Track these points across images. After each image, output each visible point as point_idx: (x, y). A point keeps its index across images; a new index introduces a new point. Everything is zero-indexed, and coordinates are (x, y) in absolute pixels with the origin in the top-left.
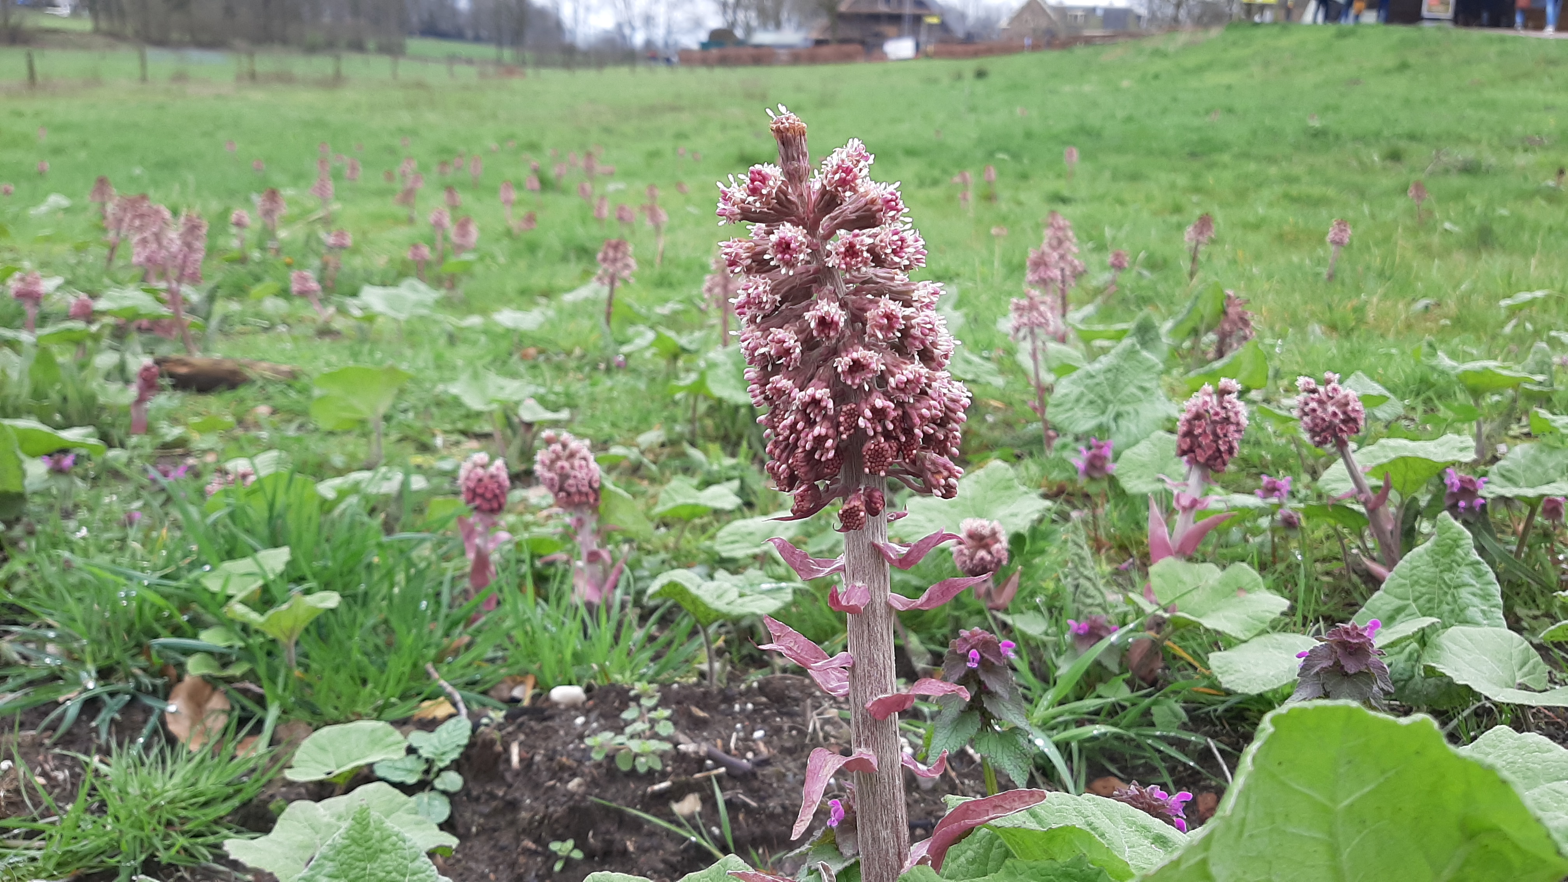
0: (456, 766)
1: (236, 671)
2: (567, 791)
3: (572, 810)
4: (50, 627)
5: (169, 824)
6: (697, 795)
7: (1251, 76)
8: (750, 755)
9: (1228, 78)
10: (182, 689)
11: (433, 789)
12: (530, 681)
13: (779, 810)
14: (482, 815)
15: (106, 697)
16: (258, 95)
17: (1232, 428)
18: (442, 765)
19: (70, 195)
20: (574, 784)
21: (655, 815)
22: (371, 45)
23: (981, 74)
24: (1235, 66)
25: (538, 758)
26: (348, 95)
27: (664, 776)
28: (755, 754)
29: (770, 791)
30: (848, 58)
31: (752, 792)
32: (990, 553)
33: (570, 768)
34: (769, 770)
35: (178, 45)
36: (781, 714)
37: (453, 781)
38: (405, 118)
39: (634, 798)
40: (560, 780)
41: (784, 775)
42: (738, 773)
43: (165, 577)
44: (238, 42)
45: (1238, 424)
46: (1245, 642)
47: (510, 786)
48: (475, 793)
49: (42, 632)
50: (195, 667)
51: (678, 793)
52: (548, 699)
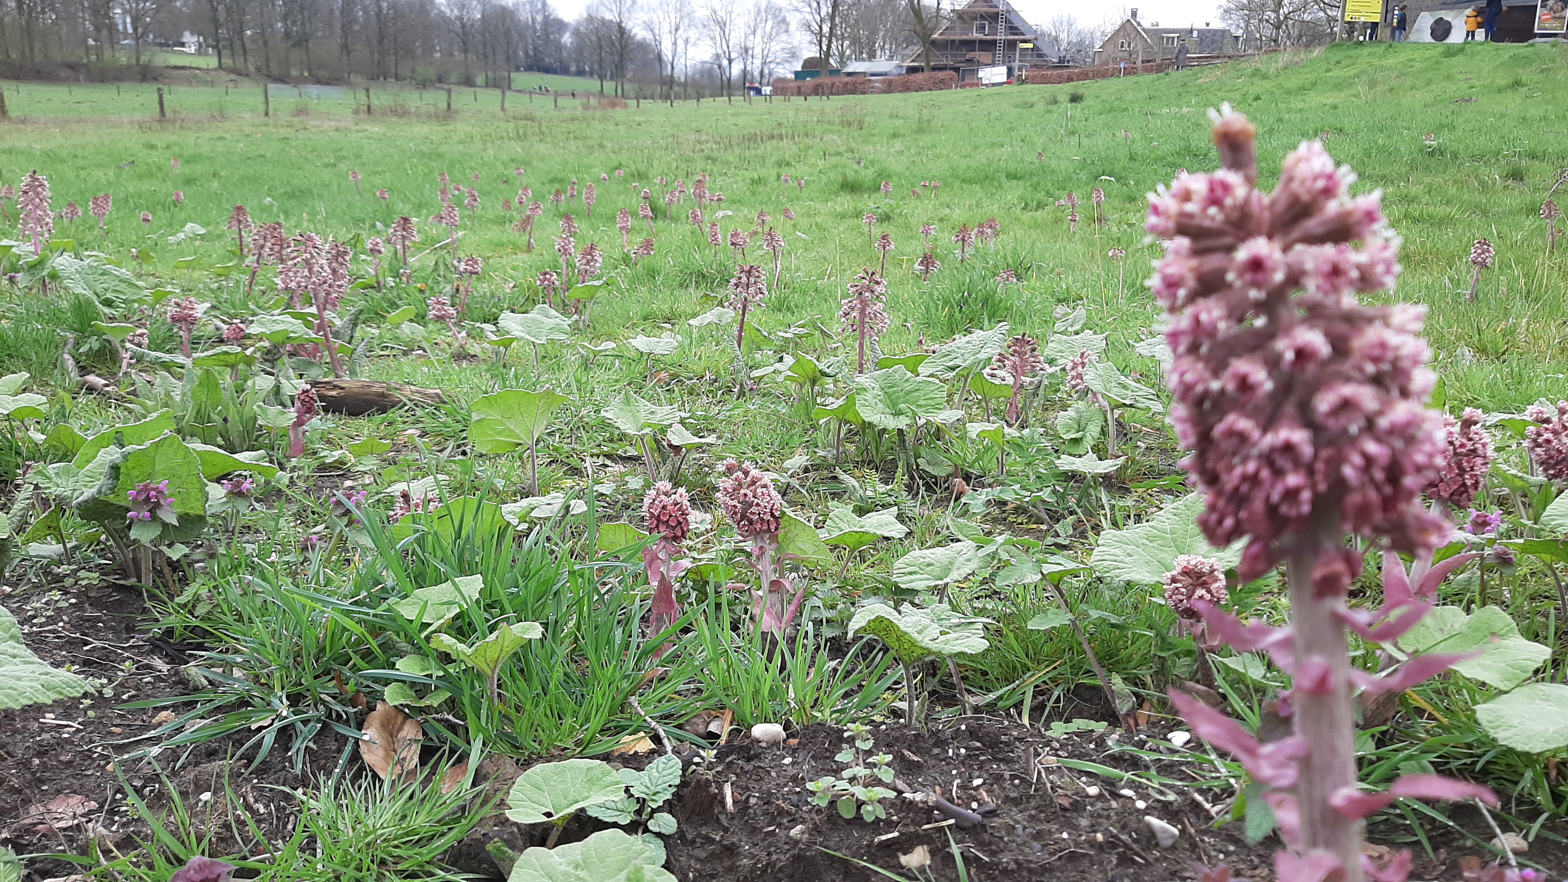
0: (669, 806)
1: (434, 700)
2: (791, 838)
3: (798, 859)
4: (237, 651)
5: (383, 863)
6: (925, 847)
7: (1357, 96)
8: (974, 805)
9: (1331, 98)
10: (375, 718)
11: (646, 830)
12: (728, 717)
13: (1013, 866)
14: (698, 860)
15: (300, 725)
16: (376, 129)
17: (1479, 461)
18: (655, 806)
19: (205, 225)
20: (796, 831)
21: (882, 867)
22: (480, 80)
23: (1075, 99)
24: (1339, 86)
25: (752, 801)
26: (461, 128)
27: (890, 825)
28: (979, 805)
29: (1002, 845)
30: (941, 85)
31: (982, 845)
32: (1209, 591)
33: (788, 813)
34: (996, 822)
35: (297, 82)
36: (995, 759)
37: (666, 823)
38: (517, 149)
39: (860, 847)
40: (779, 825)
41: (1014, 828)
42: (968, 824)
43: (355, 603)
44: (355, 78)
45: (1485, 457)
46: (1506, 692)
47: (726, 830)
48: (690, 837)
49: (229, 657)
50: (393, 696)
51: (906, 844)
52: (748, 736)
